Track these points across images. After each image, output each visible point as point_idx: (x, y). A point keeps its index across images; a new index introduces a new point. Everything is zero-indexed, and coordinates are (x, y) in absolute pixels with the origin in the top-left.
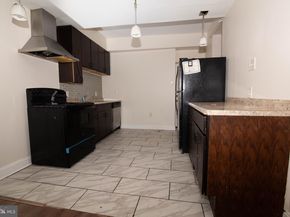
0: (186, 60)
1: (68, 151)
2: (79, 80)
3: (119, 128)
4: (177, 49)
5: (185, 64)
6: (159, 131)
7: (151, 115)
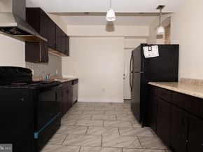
0: (146, 45)
1: (36, 135)
2: (45, 60)
3: (76, 101)
4: (125, 37)
5: (145, 49)
6: (111, 104)
7: (104, 90)
